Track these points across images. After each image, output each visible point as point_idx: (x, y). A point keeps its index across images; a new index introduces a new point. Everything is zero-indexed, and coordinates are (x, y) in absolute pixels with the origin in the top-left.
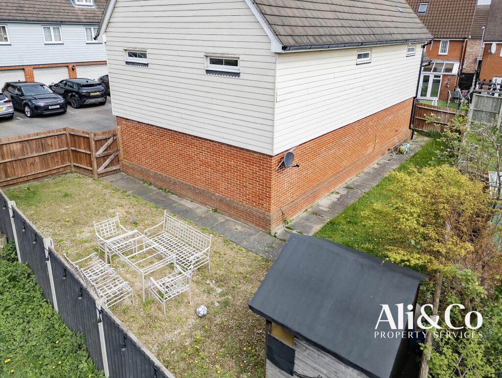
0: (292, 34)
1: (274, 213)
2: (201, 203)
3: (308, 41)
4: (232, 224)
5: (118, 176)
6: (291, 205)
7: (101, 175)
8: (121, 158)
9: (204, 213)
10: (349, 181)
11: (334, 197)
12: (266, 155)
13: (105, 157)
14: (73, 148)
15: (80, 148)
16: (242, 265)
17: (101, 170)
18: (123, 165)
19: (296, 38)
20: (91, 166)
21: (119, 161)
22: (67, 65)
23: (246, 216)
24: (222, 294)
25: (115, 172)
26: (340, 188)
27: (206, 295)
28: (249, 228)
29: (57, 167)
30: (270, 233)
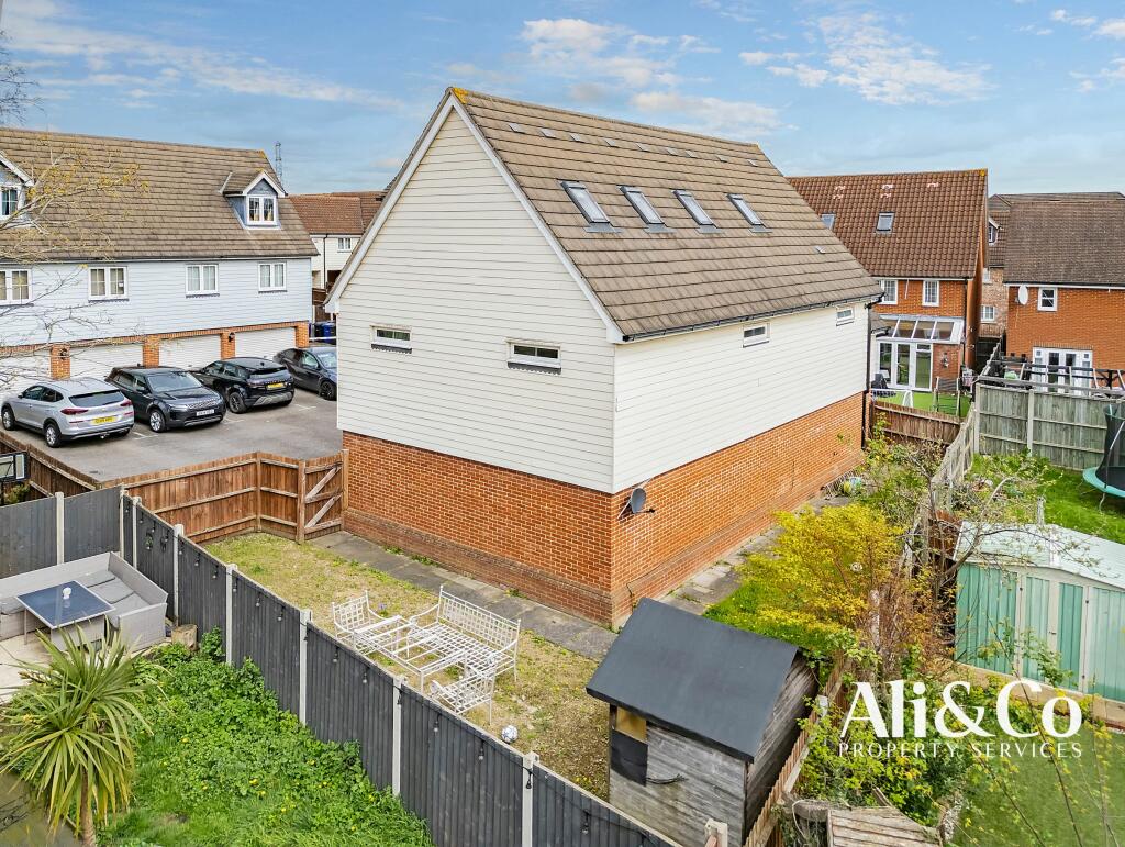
0: (636, 315)
1: (617, 594)
2: (491, 581)
3: (660, 324)
4: (547, 614)
5: (338, 537)
6: (644, 579)
7: (310, 535)
8: (345, 504)
9: (497, 598)
10: (746, 543)
11: (721, 571)
12: (602, 493)
13: (319, 503)
14: (263, 488)
15: (277, 488)
16: (567, 674)
17: (311, 526)
18: (347, 518)
19: (643, 321)
20: (295, 520)
21: (340, 509)
22: (217, 332)
23: (568, 599)
24: (536, 715)
25: (332, 529)
26: (731, 555)
27: (513, 715)
28: (574, 621)
29: (235, 522)
30: (610, 628)
